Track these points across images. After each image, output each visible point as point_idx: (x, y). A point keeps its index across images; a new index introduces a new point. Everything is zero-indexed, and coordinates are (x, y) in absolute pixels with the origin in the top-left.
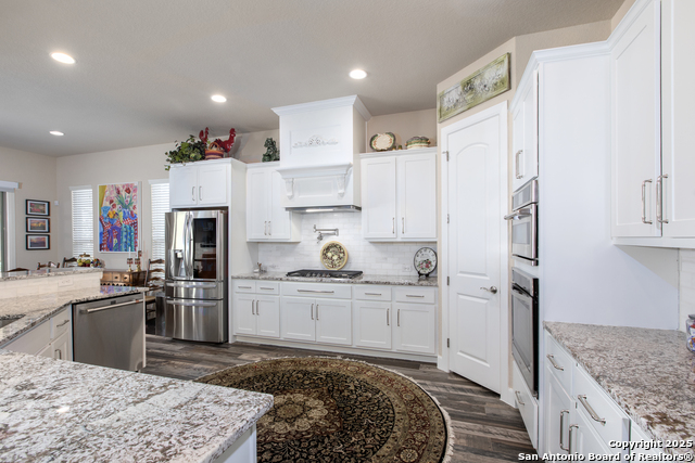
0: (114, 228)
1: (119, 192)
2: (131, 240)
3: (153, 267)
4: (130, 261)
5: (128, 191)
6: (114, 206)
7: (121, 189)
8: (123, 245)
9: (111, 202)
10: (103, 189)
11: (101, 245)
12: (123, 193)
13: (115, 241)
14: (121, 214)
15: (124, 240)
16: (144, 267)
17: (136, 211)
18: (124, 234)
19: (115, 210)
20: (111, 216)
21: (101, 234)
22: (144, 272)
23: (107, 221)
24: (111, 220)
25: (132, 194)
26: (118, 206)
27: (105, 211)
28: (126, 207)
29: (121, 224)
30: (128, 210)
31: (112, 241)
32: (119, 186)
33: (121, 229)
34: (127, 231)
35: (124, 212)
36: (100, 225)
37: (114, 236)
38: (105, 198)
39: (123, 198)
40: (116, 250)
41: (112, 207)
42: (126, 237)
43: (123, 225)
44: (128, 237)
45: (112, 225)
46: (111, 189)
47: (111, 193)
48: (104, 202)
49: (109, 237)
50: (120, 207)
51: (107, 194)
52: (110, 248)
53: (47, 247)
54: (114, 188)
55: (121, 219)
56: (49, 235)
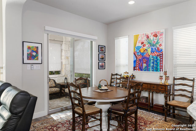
0: (144, 58)
1: (148, 37)
2: (157, 65)
3: (177, 82)
4: (161, 78)
5: (156, 36)
6: (144, 46)
7: (150, 35)
8: (151, 68)
9: (142, 43)
10: (137, 37)
11: (134, 67)
12: (152, 38)
13: (145, 65)
14: (149, 50)
15: (152, 65)
16: (170, 82)
17: (163, 47)
18: (152, 61)
19: (145, 48)
20: (142, 51)
21: (135, 62)
22: (170, 86)
23: (139, 54)
24: (142, 54)
25: (159, 37)
26: (147, 46)
27: (138, 48)
28: (153, 46)
29: (149, 56)
30: (155, 47)
31: (142, 65)
32: (149, 34)
33: (149, 58)
34: (154, 60)
35: (152, 49)
36: (134, 57)
37: (144, 62)
38: (138, 42)
39: (151, 40)
40: (145, 70)
41: (142, 46)
42: (153, 63)
43: (151, 56)
44: (155, 63)
45: (143, 56)
46: (142, 36)
47: (142, 39)
48: (137, 44)
49: (140, 63)
50: (149, 46)
51: (139, 39)
52: (141, 69)
53: (104, 68)
54: (145, 35)
55: (150, 53)
56: (105, 62)
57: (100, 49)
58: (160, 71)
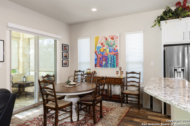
0: (103, 56)
1: (106, 39)
2: (114, 62)
3: (129, 75)
4: (117, 73)
5: (112, 38)
6: (104, 46)
7: (108, 38)
8: (109, 65)
9: (102, 44)
10: (97, 38)
11: (96, 65)
12: (109, 40)
13: (104, 63)
14: (108, 50)
15: (110, 62)
16: (124, 76)
17: (118, 48)
18: (110, 59)
19: (104, 48)
20: (102, 51)
21: (96, 59)
22: (124, 78)
23: (100, 53)
24: (102, 53)
25: (115, 40)
26: (106, 46)
27: (99, 48)
28: (111, 46)
29: (108, 55)
30: (112, 48)
31: (102, 63)
32: (107, 36)
33: (107, 57)
34: (111, 58)
35: (110, 49)
36: (95, 55)
37: (104, 60)
38: (98, 43)
39: (109, 42)
40: (105, 67)
41: (102, 47)
42: (111, 61)
43: (109, 55)
44: (112, 61)
45: (103, 55)
46: (102, 38)
47: (102, 40)
48: (98, 44)
49: (100, 61)
50: (107, 47)
51: (100, 40)
52: (101, 66)
53: (67, 66)
54: (104, 37)
55: (108, 52)
56: (68, 60)
57: (63, 48)
58: (117, 67)
